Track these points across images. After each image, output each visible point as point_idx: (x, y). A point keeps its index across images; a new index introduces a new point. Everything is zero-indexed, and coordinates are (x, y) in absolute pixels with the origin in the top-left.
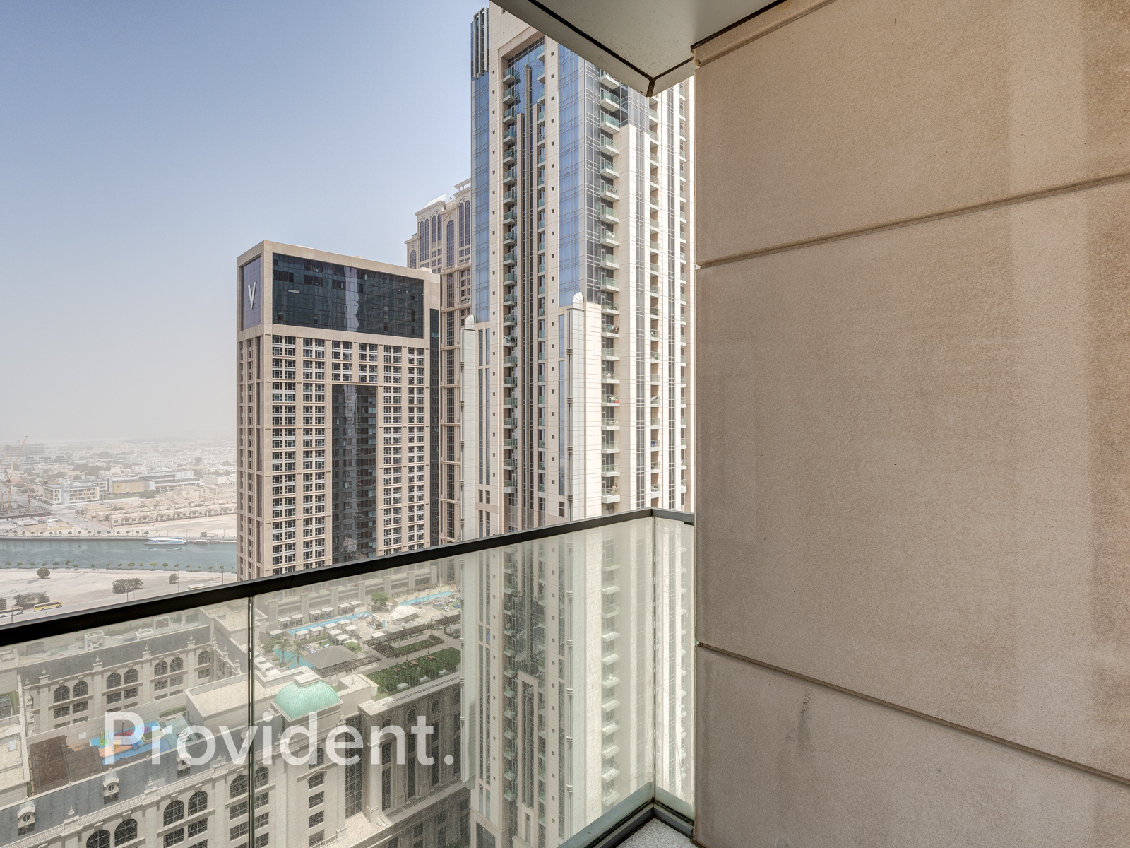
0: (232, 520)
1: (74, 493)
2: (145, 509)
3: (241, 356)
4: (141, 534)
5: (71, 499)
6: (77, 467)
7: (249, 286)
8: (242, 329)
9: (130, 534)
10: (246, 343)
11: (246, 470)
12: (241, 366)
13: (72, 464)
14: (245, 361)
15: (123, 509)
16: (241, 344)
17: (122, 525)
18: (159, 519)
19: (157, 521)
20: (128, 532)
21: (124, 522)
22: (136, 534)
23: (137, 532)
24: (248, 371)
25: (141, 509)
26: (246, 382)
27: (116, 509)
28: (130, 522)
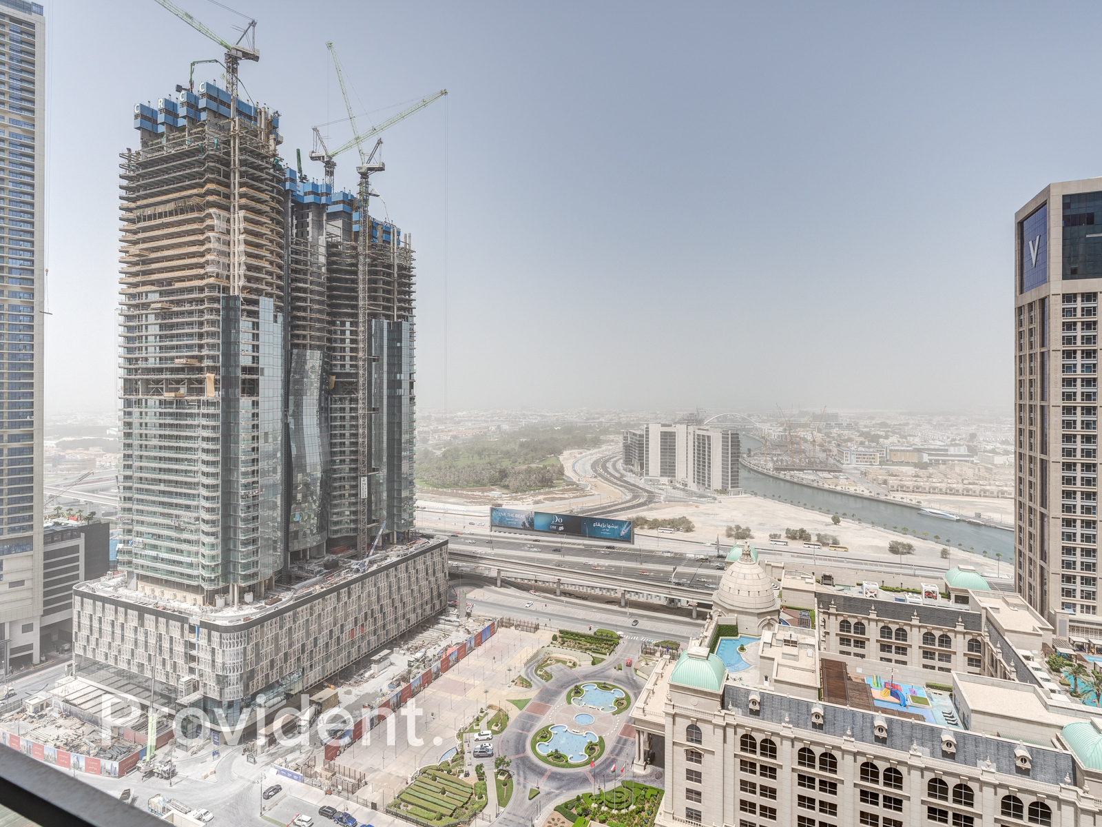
0: (1010, 506)
1: (860, 456)
2: (919, 479)
3: (1020, 323)
4: (914, 502)
5: (857, 461)
6: (862, 434)
7: (1030, 243)
8: (1022, 292)
9: (905, 501)
10: (1026, 308)
11: (1027, 452)
12: (1020, 335)
13: (858, 431)
14: (1025, 328)
15: (898, 476)
16: (1019, 310)
17: (898, 490)
18: (932, 491)
19: (930, 492)
20: (902, 498)
21: (899, 489)
22: (910, 502)
23: (911, 500)
24: (1029, 339)
25: (914, 479)
26: (1026, 351)
27: (892, 475)
28: (904, 489)
